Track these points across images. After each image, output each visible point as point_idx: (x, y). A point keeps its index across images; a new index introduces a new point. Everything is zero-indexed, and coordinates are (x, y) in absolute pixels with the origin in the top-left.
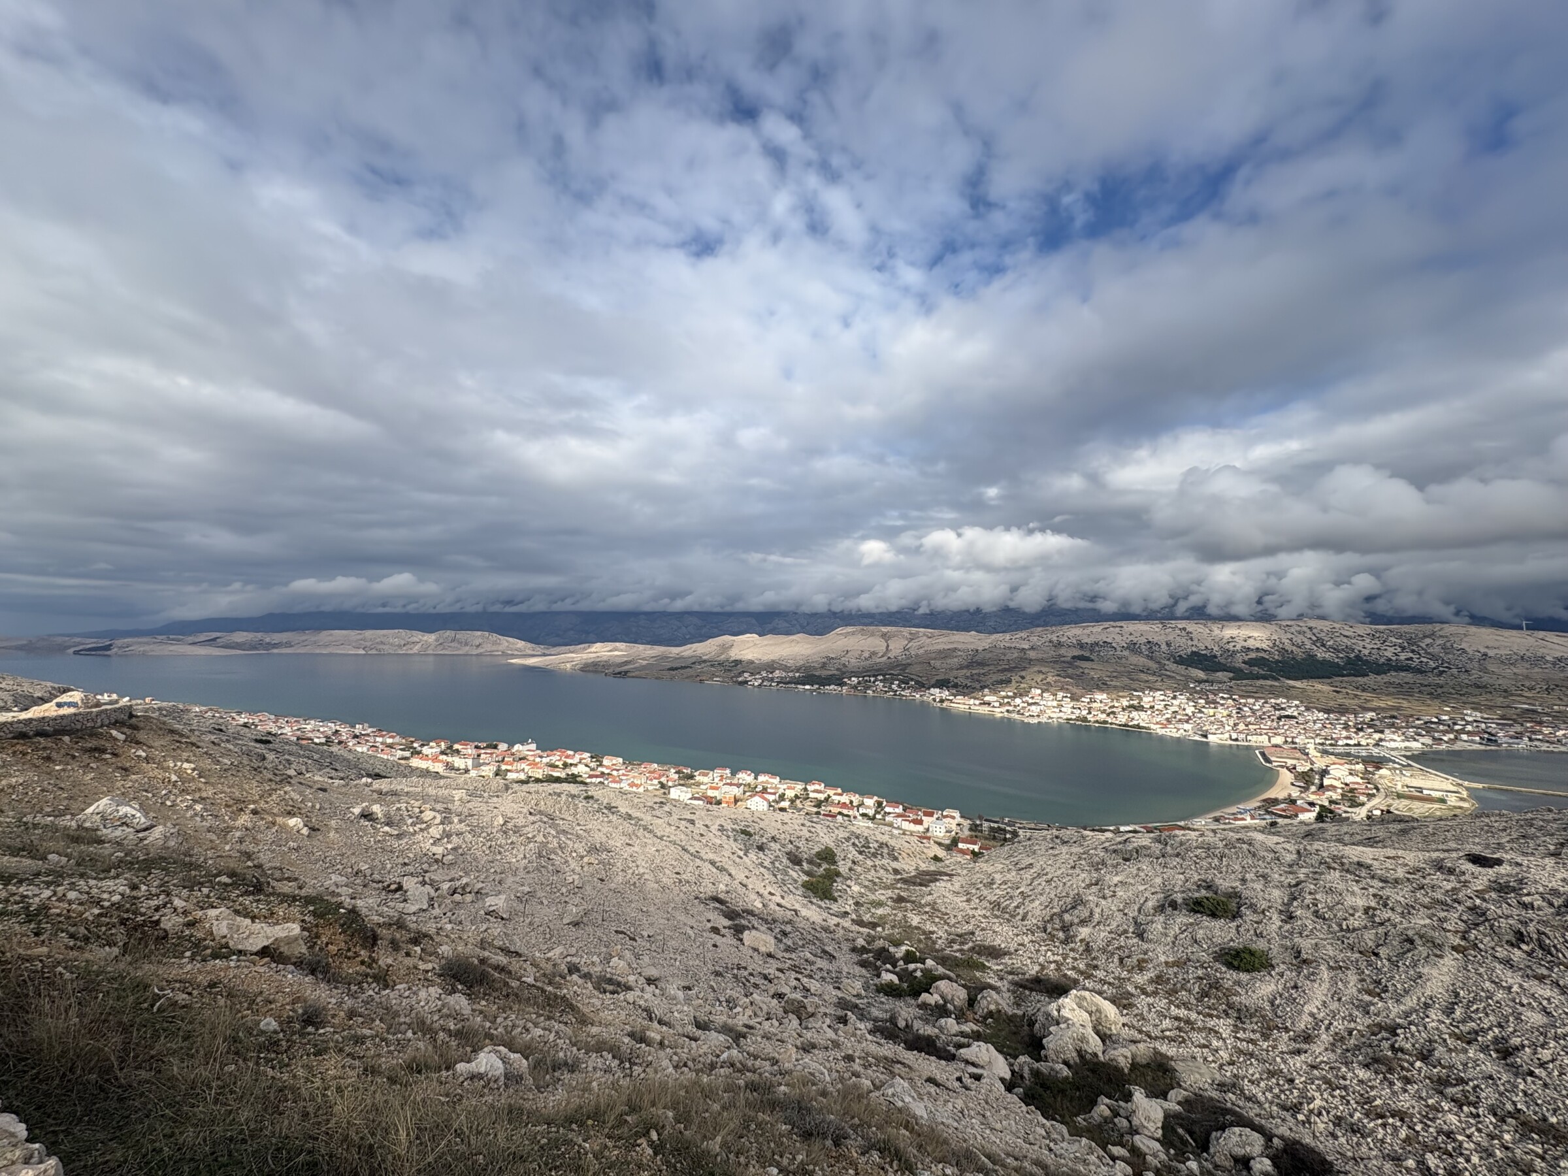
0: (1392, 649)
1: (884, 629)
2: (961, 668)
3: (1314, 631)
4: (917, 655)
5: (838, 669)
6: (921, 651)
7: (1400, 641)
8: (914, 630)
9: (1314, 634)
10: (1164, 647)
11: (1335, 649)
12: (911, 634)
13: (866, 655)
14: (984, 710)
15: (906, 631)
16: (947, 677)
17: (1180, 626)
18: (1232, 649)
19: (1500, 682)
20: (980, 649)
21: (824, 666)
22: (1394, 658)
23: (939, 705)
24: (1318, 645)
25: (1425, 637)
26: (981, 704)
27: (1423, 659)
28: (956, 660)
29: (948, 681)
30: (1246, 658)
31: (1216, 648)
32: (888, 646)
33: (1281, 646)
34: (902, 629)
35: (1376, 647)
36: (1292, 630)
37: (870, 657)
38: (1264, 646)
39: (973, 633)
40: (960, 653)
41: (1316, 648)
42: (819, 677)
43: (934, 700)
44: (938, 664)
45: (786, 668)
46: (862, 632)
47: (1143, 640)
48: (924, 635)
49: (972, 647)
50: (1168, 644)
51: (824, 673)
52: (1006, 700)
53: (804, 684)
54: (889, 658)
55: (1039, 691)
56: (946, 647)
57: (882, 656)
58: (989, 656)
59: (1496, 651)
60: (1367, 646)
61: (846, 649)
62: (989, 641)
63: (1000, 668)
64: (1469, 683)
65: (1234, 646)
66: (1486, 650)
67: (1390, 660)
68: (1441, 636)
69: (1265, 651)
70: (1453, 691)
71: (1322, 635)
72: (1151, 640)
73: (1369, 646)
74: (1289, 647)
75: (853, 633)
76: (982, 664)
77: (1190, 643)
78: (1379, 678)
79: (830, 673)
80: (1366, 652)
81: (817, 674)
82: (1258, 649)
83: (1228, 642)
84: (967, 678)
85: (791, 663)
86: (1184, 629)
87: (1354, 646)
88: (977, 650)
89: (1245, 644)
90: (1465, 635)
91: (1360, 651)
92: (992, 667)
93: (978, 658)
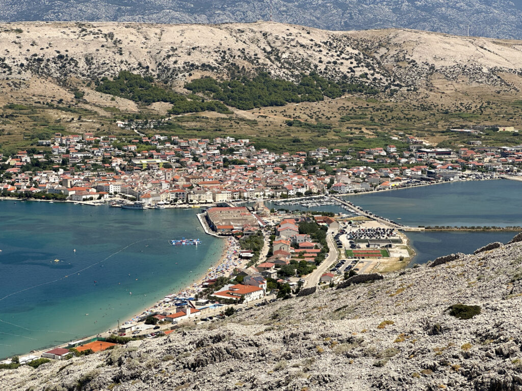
0: (347, 63)
3: (270, 38)
7: (356, 52)
9: (269, 44)
10: (82, 64)
11: (290, 64)
17: (105, 31)
18: (172, 66)
19: (443, 101)
22: (349, 75)
24: (272, 58)
25: (380, 46)
27: (377, 76)
30: (189, 80)
31: (152, 66)
33: (231, 61)
35: (333, 60)
36: (244, 37)
38: (211, 61)
41: (269, 63)
47: (51, 54)
50: (89, 61)
59: (442, 63)
60: (324, 59)
64: (416, 104)
65: (175, 62)
66: (434, 62)
67: (345, 77)
68: (396, 45)
69: (212, 69)
70: (402, 116)
71: (278, 43)
72: (63, 53)
73: (325, 59)
74: (241, 63)
77: (118, 58)
78: (334, 102)
80: (322, 67)
82: (203, 65)
83: (169, 56)
86: (111, 35)
87: (311, 60)
89: (189, 59)
90: (417, 43)
91: (316, 66)
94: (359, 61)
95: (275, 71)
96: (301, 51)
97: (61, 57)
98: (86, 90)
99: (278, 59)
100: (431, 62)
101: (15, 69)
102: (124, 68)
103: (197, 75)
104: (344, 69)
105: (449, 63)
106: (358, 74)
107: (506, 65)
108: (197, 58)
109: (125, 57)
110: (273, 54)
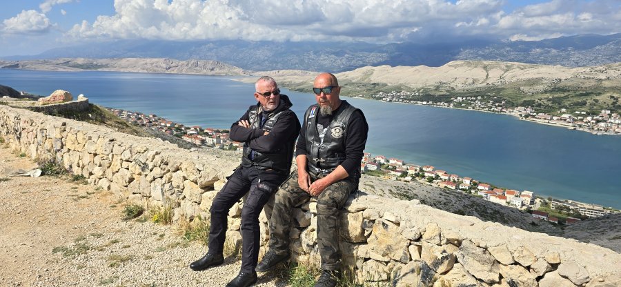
1: (486, 63)
2: (546, 92)
4: (510, 83)
5: (447, 91)
6: (514, 79)
8: (510, 63)
12: (507, 66)
13: (470, 81)
14: (560, 124)
15: (503, 65)
16: (533, 99)
20: (563, 78)
21: (437, 88)
23: (524, 119)
26: (558, 119)
28: (542, 86)
29: (533, 102)
32: (488, 75)
34: (500, 63)
37: (473, 83)
39: (559, 66)
40: (546, 81)
42: (433, 96)
43: (521, 115)
44: (526, 89)
45: (409, 89)
46: (469, 64)
48: (518, 67)
49: (555, 77)
51: (438, 94)
52: (579, 118)
53: (422, 101)
54: (488, 84)
55: (609, 112)
56: (535, 77)
57: (482, 82)
58: (569, 83)
61: (455, 76)
62: (572, 72)
63: (578, 93)
75: (462, 65)
76: (563, 90)
79: (442, 93)
81: (432, 94)
84: (549, 100)
85: (413, 86)
88: (560, 80)
92: (571, 93)
93: (561, 85)
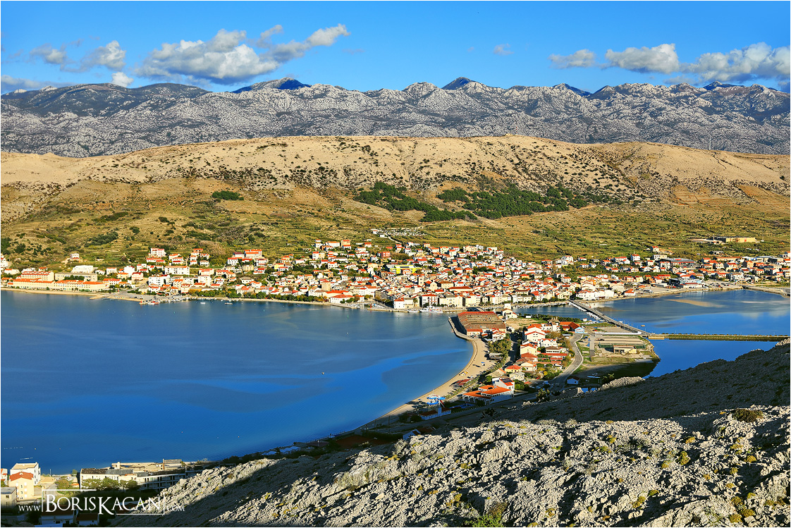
0: (593, 175)
2: (31, 216)
3: (517, 150)
7: (601, 164)
9: (517, 156)
11: (537, 176)
17: (362, 144)
18: (424, 177)
19: (686, 212)
20: (63, 183)
22: (594, 186)
24: (520, 170)
25: (624, 158)
26: (65, 279)
27: (620, 187)
28: (20, 204)
30: (441, 190)
31: (406, 177)
33: (480, 172)
35: (578, 172)
36: (494, 150)
39: (51, 155)
40: (28, 192)
41: (517, 174)
47: (313, 166)
50: (347, 172)
52: (108, 271)
55: (162, 252)
59: (686, 175)
60: (569, 170)
62: (78, 169)
64: (659, 214)
65: (428, 173)
66: (677, 174)
67: (590, 188)
68: (639, 157)
69: (463, 180)
71: (525, 156)
72: (323, 165)
73: (571, 171)
74: (490, 175)
76: (67, 210)
77: (374, 169)
78: (579, 212)
82: (454, 176)
83: (421, 168)
84: (41, 236)
86: (368, 148)
87: (556, 172)
88: (57, 187)
89: (440, 170)
90: (661, 156)
91: (562, 178)
93: (61, 199)
94: (604, 173)
95: (523, 183)
96: (548, 163)
97: (322, 169)
98: (344, 199)
99: (525, 170)
100: (674, 174)
101: (280, 180)
102: (379, 178)
103: (448, 186)
104: (589, 181)
105: (691, 176)
106: (602, 185)
107: (748, 179)
108: (448, 170)
109: (381, 169)
110: (521, 166)
